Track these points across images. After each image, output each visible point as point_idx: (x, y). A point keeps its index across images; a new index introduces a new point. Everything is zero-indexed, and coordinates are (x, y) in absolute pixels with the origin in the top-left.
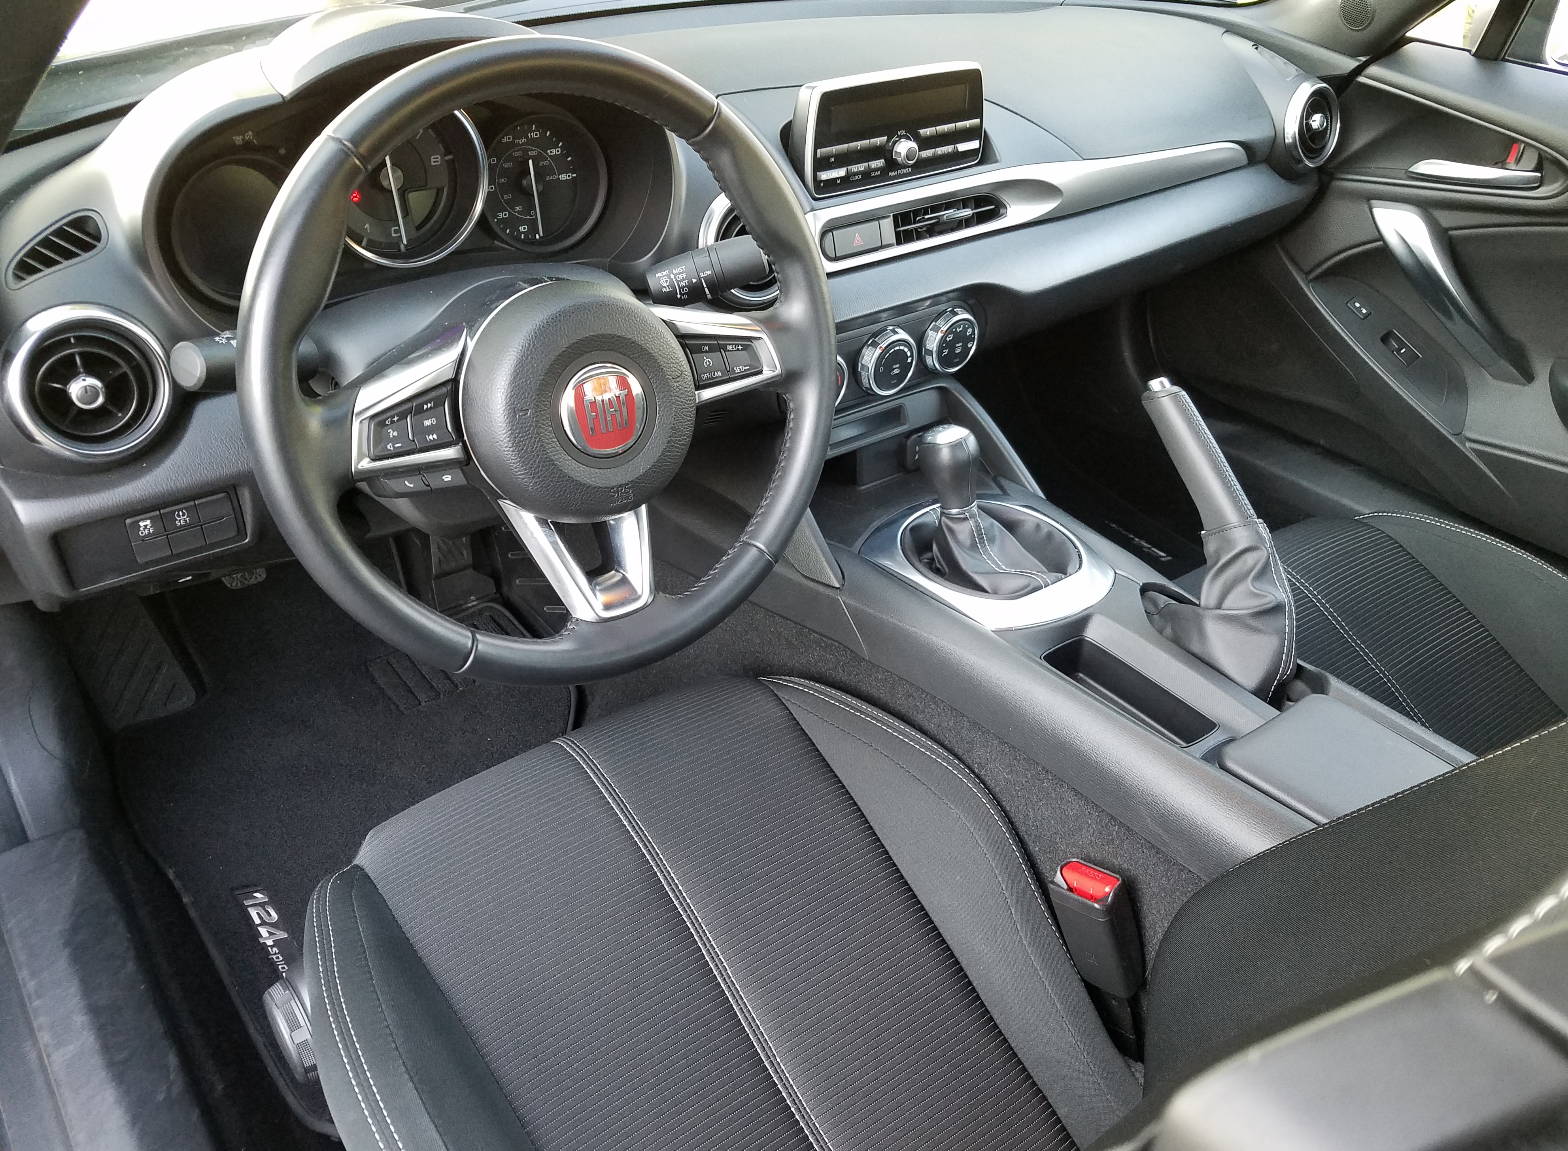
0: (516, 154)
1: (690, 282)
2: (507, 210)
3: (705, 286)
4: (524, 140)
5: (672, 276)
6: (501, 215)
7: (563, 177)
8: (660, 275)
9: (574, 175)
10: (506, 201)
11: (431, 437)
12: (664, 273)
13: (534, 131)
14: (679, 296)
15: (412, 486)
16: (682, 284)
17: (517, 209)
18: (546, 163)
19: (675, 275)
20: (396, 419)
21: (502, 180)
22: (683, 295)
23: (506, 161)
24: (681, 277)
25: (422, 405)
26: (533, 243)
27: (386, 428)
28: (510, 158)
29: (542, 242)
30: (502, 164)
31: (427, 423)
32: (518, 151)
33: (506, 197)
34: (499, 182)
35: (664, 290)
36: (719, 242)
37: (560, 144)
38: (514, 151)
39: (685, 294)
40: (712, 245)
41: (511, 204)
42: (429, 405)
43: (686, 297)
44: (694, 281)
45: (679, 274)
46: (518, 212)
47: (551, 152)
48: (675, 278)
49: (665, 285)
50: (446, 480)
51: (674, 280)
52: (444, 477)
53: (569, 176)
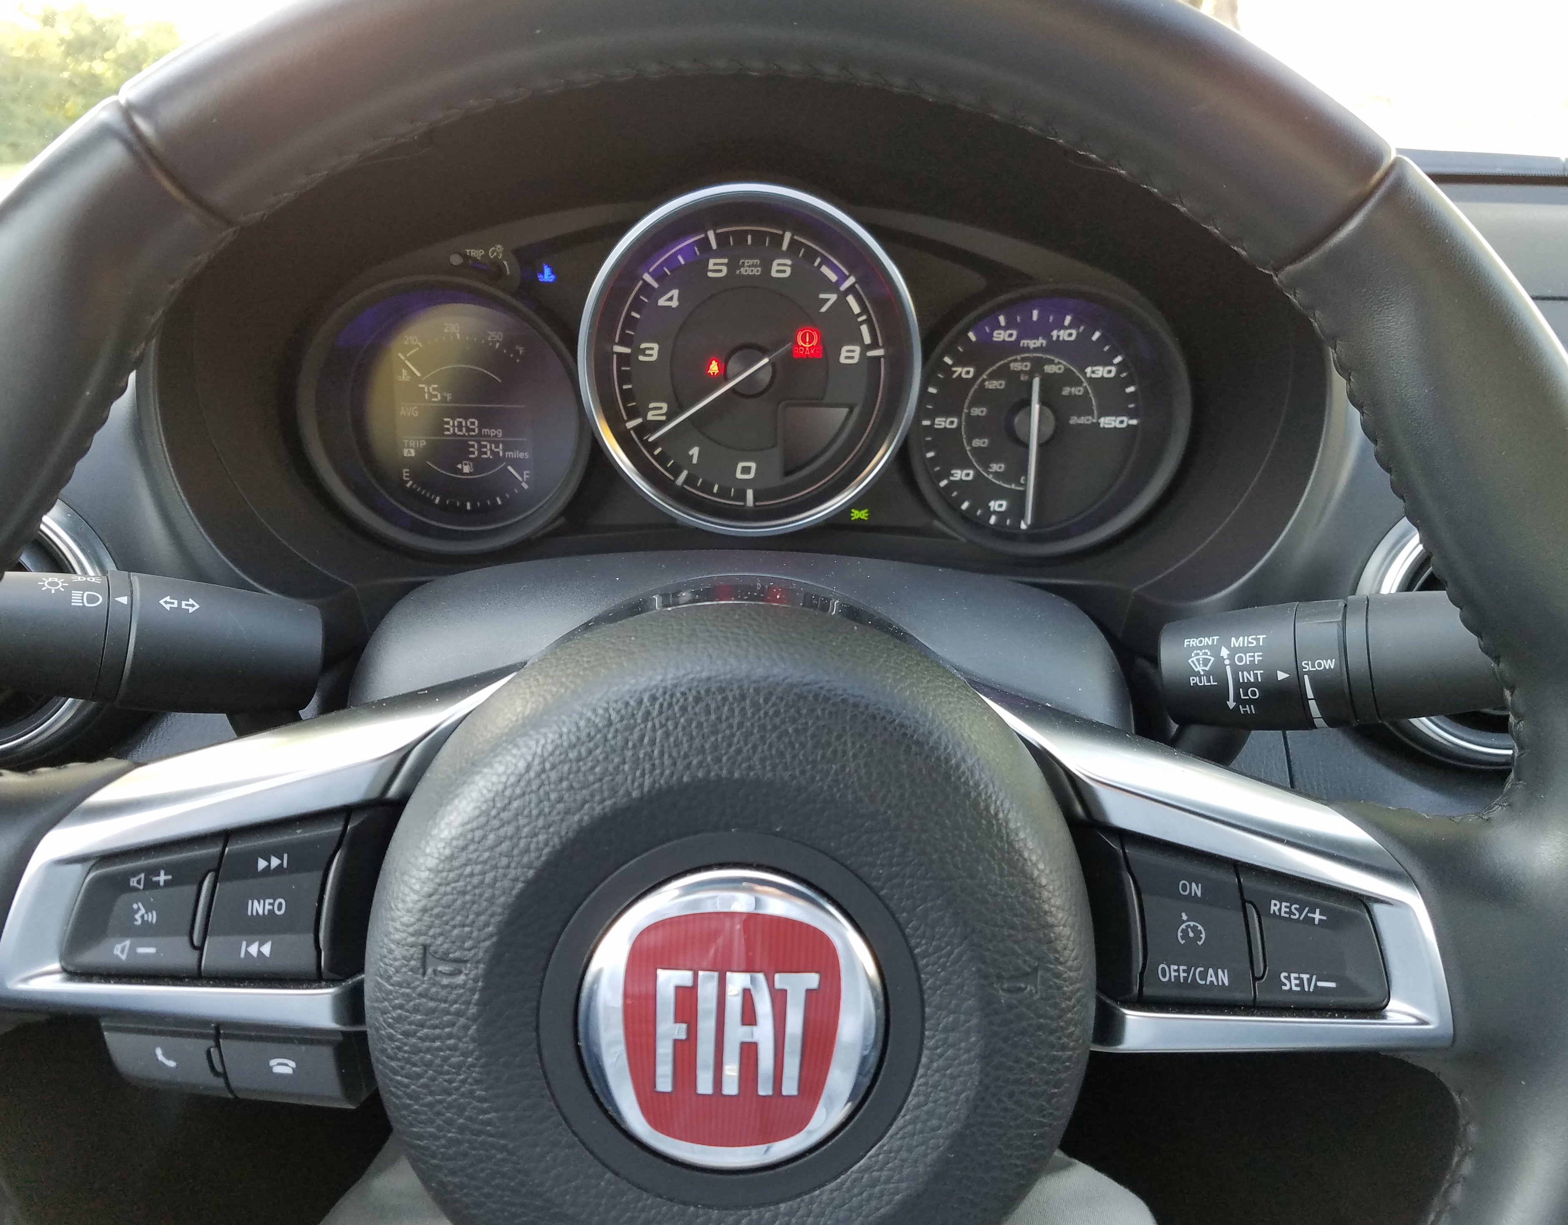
0: (1016, 366)
1: (1270, 677)
2: (972, 467)
3: (1310, 694)
4: (1041, 342)
5: (1225, 652)
6: (959, 475)
7: (1108, 422)
8: (1193, 642)
9: (1134, 422)
10: (975, 451)
11: (253, 950)
12: (1207, 641)
13: (1066, 328)
14: (1231, 704)
15: (172, 1064)
16: (1247, 676)
17: (995, 467)
18: (1077, 391)
19: (1233, 651)
20: (162, 878)
21: (977, 411)
22: (1245, 703)
23: (991, 377)
24: (1247, 659)
25: (251, 857)
26: (1013, 535)
27: (125, 897)
28: (1003, 373)
29: (1031, 536)
30: (984, 380)
31: (258, 907)
32: (1024, 360)
33: (977, 443)
34: (968, 414)
35: (1193, 680)
36: (1415, 594)
37: (1118, 359)
38: (1016, 360)
39: (1250, 702)
40: (1389, 598)
41: (985, 457)
42: (275, 862)
43: (1250, 709)
44: (1281, 676)
45: (1245, 650)
46: (997, 475)
47: (1093, 372)
48: (1231, 657)
49: (1200, 669)
50: (278, 1070)
51: (1227, 662)
52: (273, 1062)
53: (1122, 422)
